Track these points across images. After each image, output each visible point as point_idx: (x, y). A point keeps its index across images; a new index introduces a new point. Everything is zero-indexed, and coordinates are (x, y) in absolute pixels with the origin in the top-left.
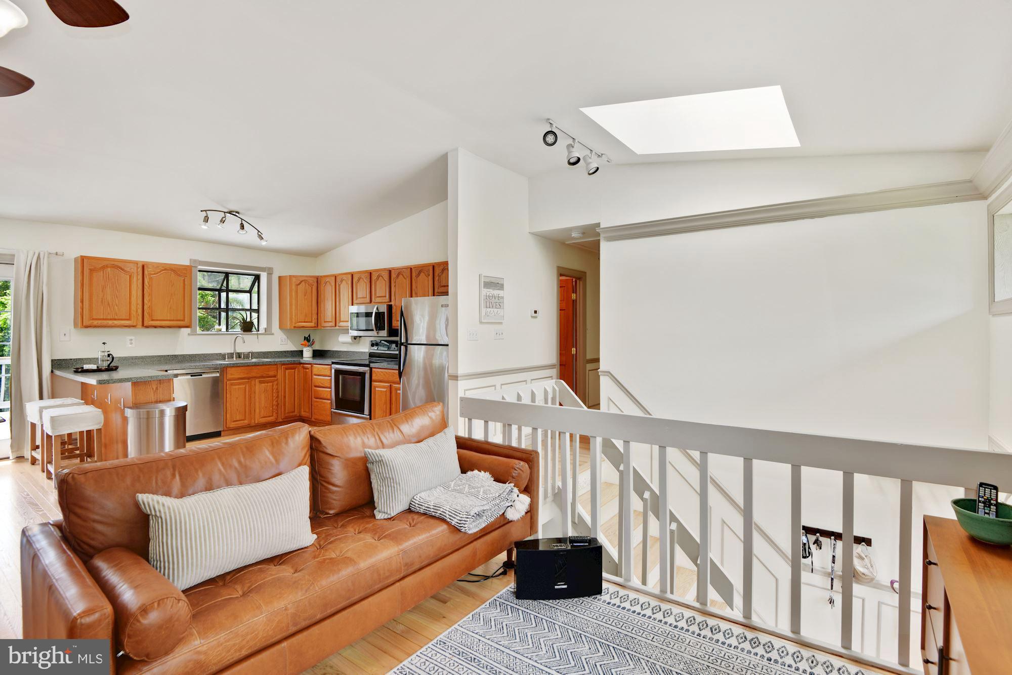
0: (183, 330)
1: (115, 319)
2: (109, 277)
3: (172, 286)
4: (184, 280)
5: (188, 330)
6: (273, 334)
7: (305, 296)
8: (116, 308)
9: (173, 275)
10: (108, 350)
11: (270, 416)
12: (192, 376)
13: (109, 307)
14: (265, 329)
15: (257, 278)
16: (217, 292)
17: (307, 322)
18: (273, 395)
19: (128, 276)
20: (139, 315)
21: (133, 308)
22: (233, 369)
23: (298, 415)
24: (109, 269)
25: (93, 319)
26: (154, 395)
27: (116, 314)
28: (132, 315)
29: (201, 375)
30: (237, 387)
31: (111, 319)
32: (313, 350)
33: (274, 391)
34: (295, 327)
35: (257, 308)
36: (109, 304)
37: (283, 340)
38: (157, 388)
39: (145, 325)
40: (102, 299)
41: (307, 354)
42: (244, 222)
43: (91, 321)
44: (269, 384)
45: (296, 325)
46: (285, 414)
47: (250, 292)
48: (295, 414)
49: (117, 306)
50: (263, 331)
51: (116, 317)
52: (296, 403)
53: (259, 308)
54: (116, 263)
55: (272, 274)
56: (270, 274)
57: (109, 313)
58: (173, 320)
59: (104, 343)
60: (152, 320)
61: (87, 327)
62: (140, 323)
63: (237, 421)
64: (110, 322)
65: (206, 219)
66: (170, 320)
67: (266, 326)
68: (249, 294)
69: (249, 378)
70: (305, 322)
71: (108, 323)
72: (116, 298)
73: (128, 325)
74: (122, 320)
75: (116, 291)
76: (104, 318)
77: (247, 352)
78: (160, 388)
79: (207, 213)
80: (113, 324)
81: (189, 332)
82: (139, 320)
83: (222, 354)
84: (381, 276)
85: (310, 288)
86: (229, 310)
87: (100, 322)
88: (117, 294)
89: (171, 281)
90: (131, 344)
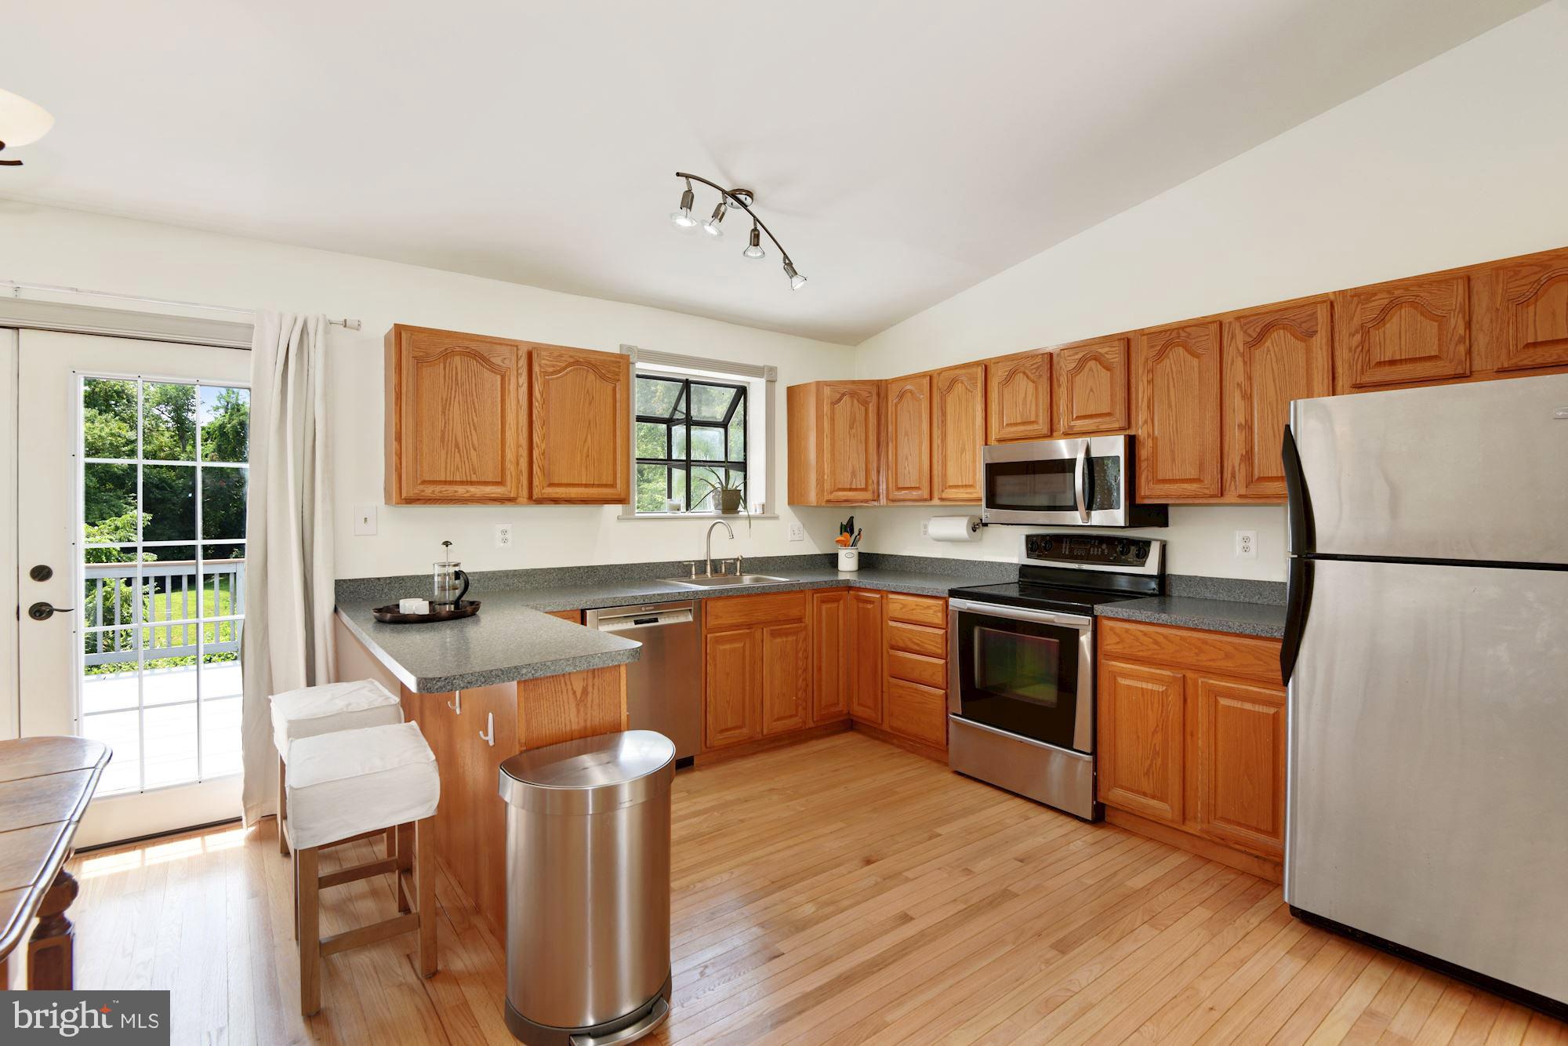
0: (607, 507)
1: (472, 483)
2: (456, 379)
3: (590, 403)
4: (614, 390)
5: (617, 509)
6: (776, 518)
7: (851, 428)
8: (473, 453)
9: (591, 376)
10: (457, 561)
11: (791, 716)
12: (637, 623)
13: (459, 452)
14: (763, 505)
15: (742, 392)
16: (664, 426)
17: (856, 490)
18: (797, 664)
19: (498, 378)
20: (521, 471)
21: (510, 455)
22: (720, 603)
23: (845, 712)
24: (457, 359)
25: (424, 482)
26: (578, 711)
27: (474, 469)
28: (508, 473)
29: (656, 620)
30: (728, 647)
31: (462, 483)
32: (859, 553)
33: (800, 655)
34: (829, 501)
35: (741, 460)
36: (457, 446)
37: (796, 532)
38: (585, 691)
39: (535, 496)
40: (443, 432)
41: (847, 562)
42: (759, 227)
43: (421, 487)
44: (790, 639)
45: (832, 497)
46: (820, 710)
47: (724, 425)
48: (840, 707)
49: (475, 450)
50: (759, 511)
51: (474, 478)
52: (841, 683)
53: (745, 459)
54: (473, 345)
55: (774, 382)
56: (771, 382)
57: (458, 468)
58: (593, 485)
59: (447, 544)
60: (551, 485)
61: (410, 501)
62: (525, 492)
63: (727, 730)
64: (461, 490)
65: (688, 201)
66: (586, 486)
67: (763, 501)
68: (722, 430)
69: (750, 626)
70: (851, 490)
71: (456, 492)
72: (473, 431)
73: (499, 495)
74: (486, 483)
75: (474, 414)
76: (448, 479)
77: (731, 559)
78: (593, 688)
79: (689, 184)
80: (468, 495)
81: (621, 514)
82: (522, 485)
83: (685, 563)
84: (1096, 359)
85: (863, 409)
86: (692, 463)
87: (438, 488)
88: (475, 420)
89: (588, 391)
90: (505, 541)
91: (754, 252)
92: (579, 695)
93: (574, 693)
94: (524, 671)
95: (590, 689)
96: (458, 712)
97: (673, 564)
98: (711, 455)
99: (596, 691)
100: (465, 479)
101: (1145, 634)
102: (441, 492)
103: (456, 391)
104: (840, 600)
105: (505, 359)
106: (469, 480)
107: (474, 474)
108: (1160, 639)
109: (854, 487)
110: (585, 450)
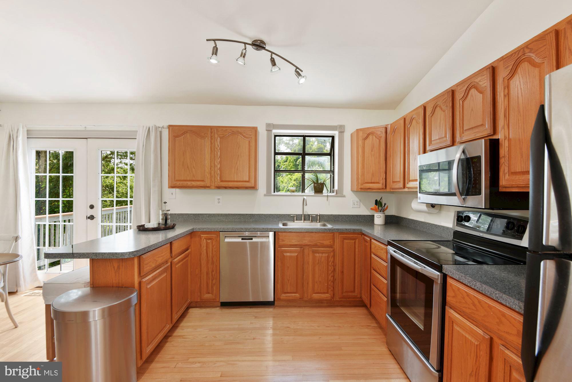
1: (193, 181)
2: (188, 143)
3: (239, 148)
4: (250, 142)
6: (344, 196)
7: (372, 151)
8: (194, 170)
9: (240, 137)
11: (324, 293)
12: (242, 239)
13: (189, 169)
15: (334, 138)
17: (374, 183)
18: (328, 268)
19: (204, 141)
20: (212, 176)
21: (208, 170)
23: (359, 296)
24: (188, 135)
25: (177, 181)
26: (116, 275)
27: (194, 175)
28: (206, 177)
29: (252, 239)
31: (190, 181)
32: (385, 215)
33: (330, 264)
34: (361, 189)
36: (188, 167)
37: (356, 204)
38: (119, 267)
39: (217, 186)
40: (183, 162)
41: (379, 219)
42: (274, 56)
43: (175, 182)
44: (324, 255)
45: (362, 187)
46: (342, 293)
47: (330, 154)
48: (355, 294)
49: (194, 168)
51: (194, 179)
52: (356, 282)
54: (194, 129)
55: (344, 132)
56: (341, 132)
57: (188, 175)
59: (165, 203)
60: (222, 181)
61: (173, 187)
62: (212, 184)
63: (288, 293)
64: (189, 183)
65: (215, 51)
70: (371, 183)
71: (187, 184)
72: (194, 162)
73: (203, 185)
74: (198, 181)
75: (194, 155)
76: (185, 179)
77: (315, 215)
79: (215, 43)
80: (191, 185)
81: (266, 193)
82: (212, 181)
83: (291, 215)
84: (474, 88)
85: (378, 140)
86: (306, 172)
87: (181, 183)
88: (194, 157)
89: (238, 143)
90: (219, 202)
91: (275, 69)
92: (116, 268)
93: (114, 267)
95: (121, 267)
98: (323, 168)
99: (123, 268)
100: (190, 179)
101: (468, 295)
102: (182, 184)
103: (188, 147)
104: (356, 239)
105: (205, 133)
106: (192, 179)
107: (194, 177)
108: (476, 302)
109: (373, 181)
110: (236, 167)
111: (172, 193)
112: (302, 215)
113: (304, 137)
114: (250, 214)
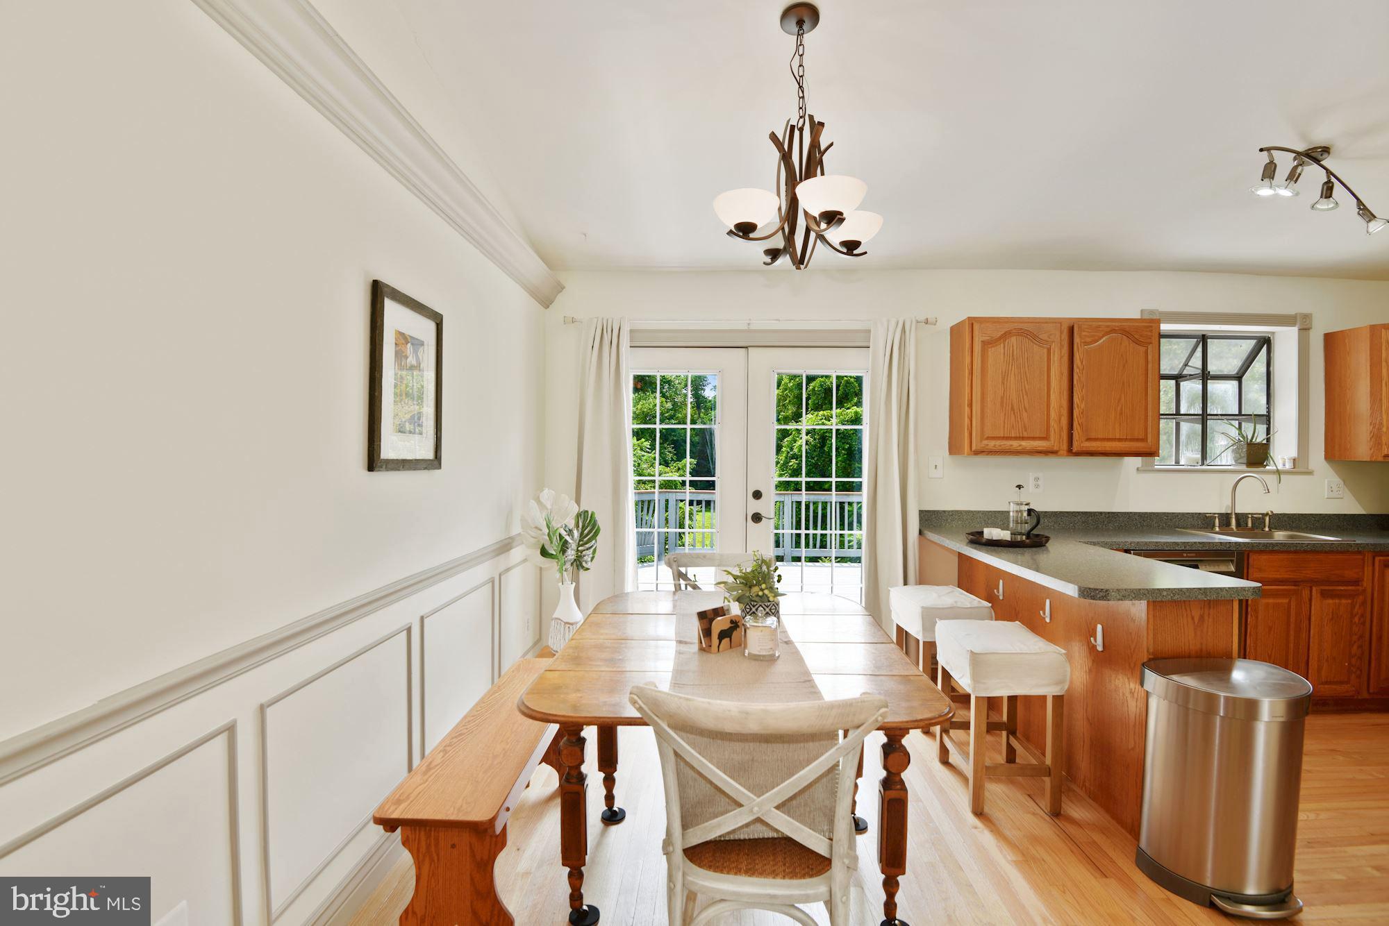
1: (1023, 438)
2: (1013, 354)
3: (1124, 366)
4: (1146, 352)
5: (1136, 461)
6: (1310, 474)
8: (1025, 414)
9: (1126, 341)
10: (1028, 502)
11: (1342, 683)
13: (1014, 413)
14: (1294, 460)
15: (1265, 342)
16: (1173, 382)
18: (1350, 629)
19: (1045, 351)
20: (1062, 428)
21: (1053, 415)
22: (1264, 557)
24: (1013, 339)
25: (988, 438)
26: (1195, 633)
27: (1025, 427)
28: (1052, 430)
29: (1197, 567)
31: (1016, 438)
33: (1356, 621)
35: (1264, 412)
36: (1012, 409)
37: (1336, 489)
38: (1201, 619)
39: (1075, 449)
40: (1002, 398)
43: (986, 442)
44: (1344, 601)
46: (1378, 682)
47: (1239, 378)
49: (1026, 411)
50: (1288, 466)
51: (1025, 435)
53: (1269, 412)
54: (1025, 326)
55: (1308, 329)
56: (1305, 330)
57: (1013, 426)
58: (1126, 440)
59: (1019, 487)
60: (1089, 439)
61: (977, 453)
62: (1065, 446)
64: (1015, 444)
66: (1120, 440)
67: (1294, 454)
68: (1235, 383)
69: (1295, 583)
71: (1011, 446)
72: (1025, 397)
73: (1045, 449)
74: (1034, 438)
75: (1026, 382)
76: (1006, 436)
77: (1260, 514)
78: (1209, 617)
79: (1271, 156)
80: (1020, 448)
81: (1140, 466)
82: (1063, 440)
83: (1207, 515)
86: (1208, 417)
87: (998, 443)
88: (1027, 386)
89: (1122, 356)
90: (1037, 486)
91: (1324, 203)
92: (1196, 620)
93: (1193, 618)
94: (1165, 593)
95: (1206, 618)
96: (1048, 620)
97: (1193, 515)
98: (1222, 408)
99: (1210, 620)
100: (1018, 435)
102: (1000, 446)
103: (1012, 365)
105: (1051, 335)
106: (1021, 435)
107: (1026, 431)
110: (1119, 409)
111: (936, 466)
112: (1231, 514)
113: (1204, 339)
114: (1109, 513)
